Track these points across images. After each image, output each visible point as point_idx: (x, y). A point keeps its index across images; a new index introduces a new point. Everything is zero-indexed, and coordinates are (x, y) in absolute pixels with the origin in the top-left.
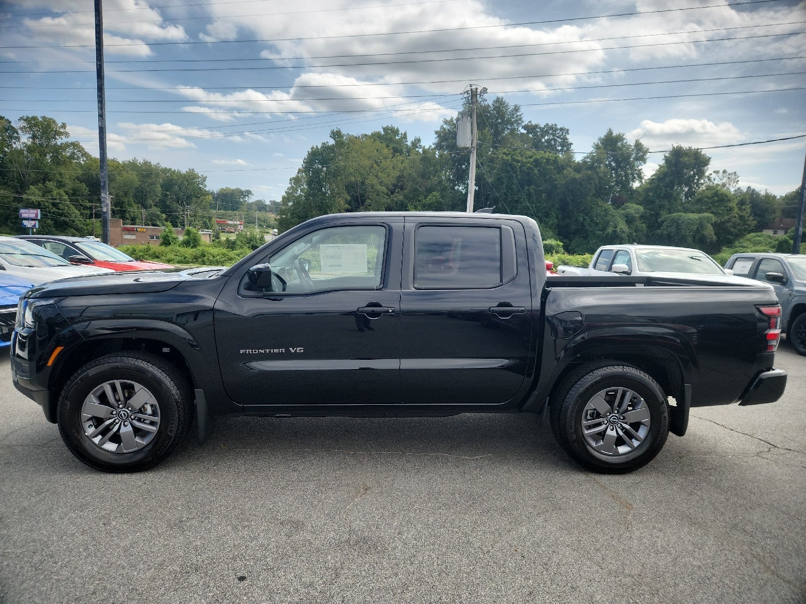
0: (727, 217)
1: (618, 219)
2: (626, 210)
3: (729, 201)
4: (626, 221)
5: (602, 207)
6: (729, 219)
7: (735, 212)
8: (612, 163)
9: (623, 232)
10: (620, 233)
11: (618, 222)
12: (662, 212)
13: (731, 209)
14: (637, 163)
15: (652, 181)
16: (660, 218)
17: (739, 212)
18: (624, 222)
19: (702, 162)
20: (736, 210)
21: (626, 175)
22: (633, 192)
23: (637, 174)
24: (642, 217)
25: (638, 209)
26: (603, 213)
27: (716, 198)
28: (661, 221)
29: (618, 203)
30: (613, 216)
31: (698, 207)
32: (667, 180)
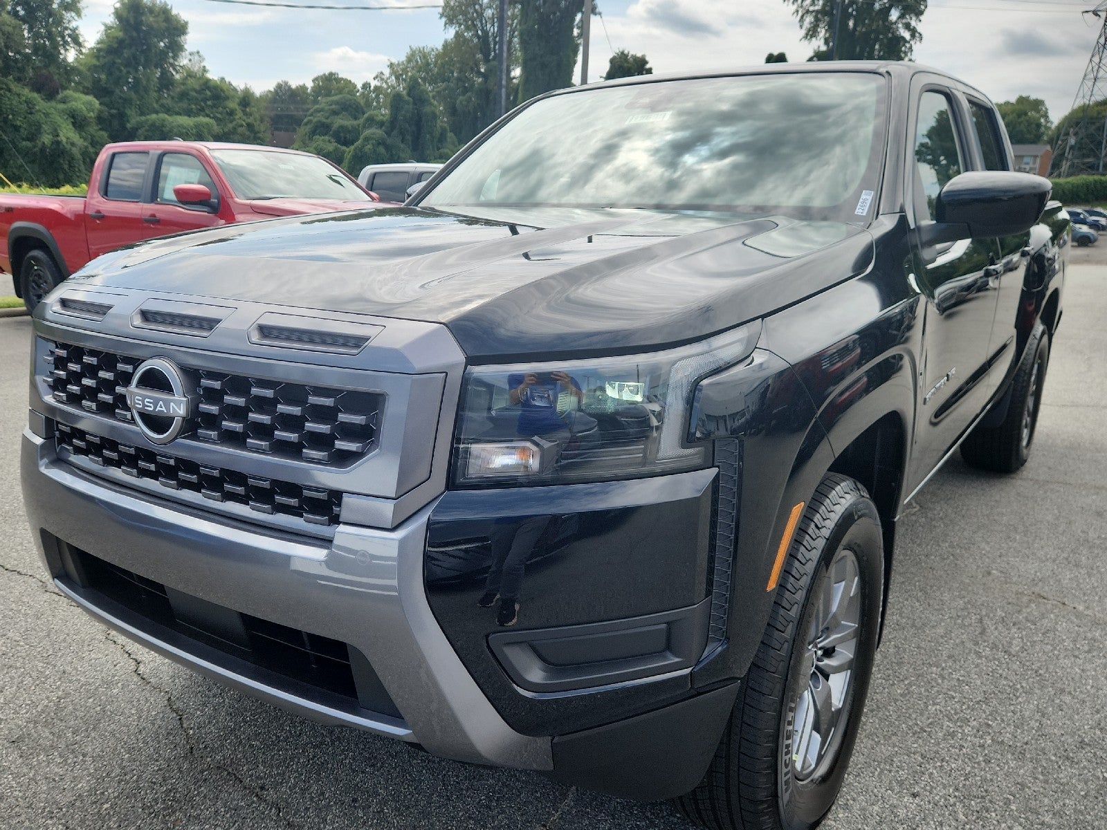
0: (230, 126)
1: (59, 119)
2: (69, 105)
3: (227, 98)
4: (74, 124)
5: (19, 95)
6: (234, 128)
7: (237, 117)
8: (19, 8)
9: (73, 144)
10: (68, 147)
11: (59, 126)
12: (128, 112)
13: (232, 113)
14: (68, 15)
15: (97, 53)
16: (128, 121)
17: (245, 118)
18: (71, 126)
19: (176, 29)
20: (239, 114)
21: (50, 36)
22: (68, 71)
23: (69, 36)
24: (100, 119)
25: (90, 103)
26: (24, 107)
27: (208, 93)
28: (132, 128)
29: (48, 89)
30: (46, 115)
31: (184, 105)
32: (126, 53)
